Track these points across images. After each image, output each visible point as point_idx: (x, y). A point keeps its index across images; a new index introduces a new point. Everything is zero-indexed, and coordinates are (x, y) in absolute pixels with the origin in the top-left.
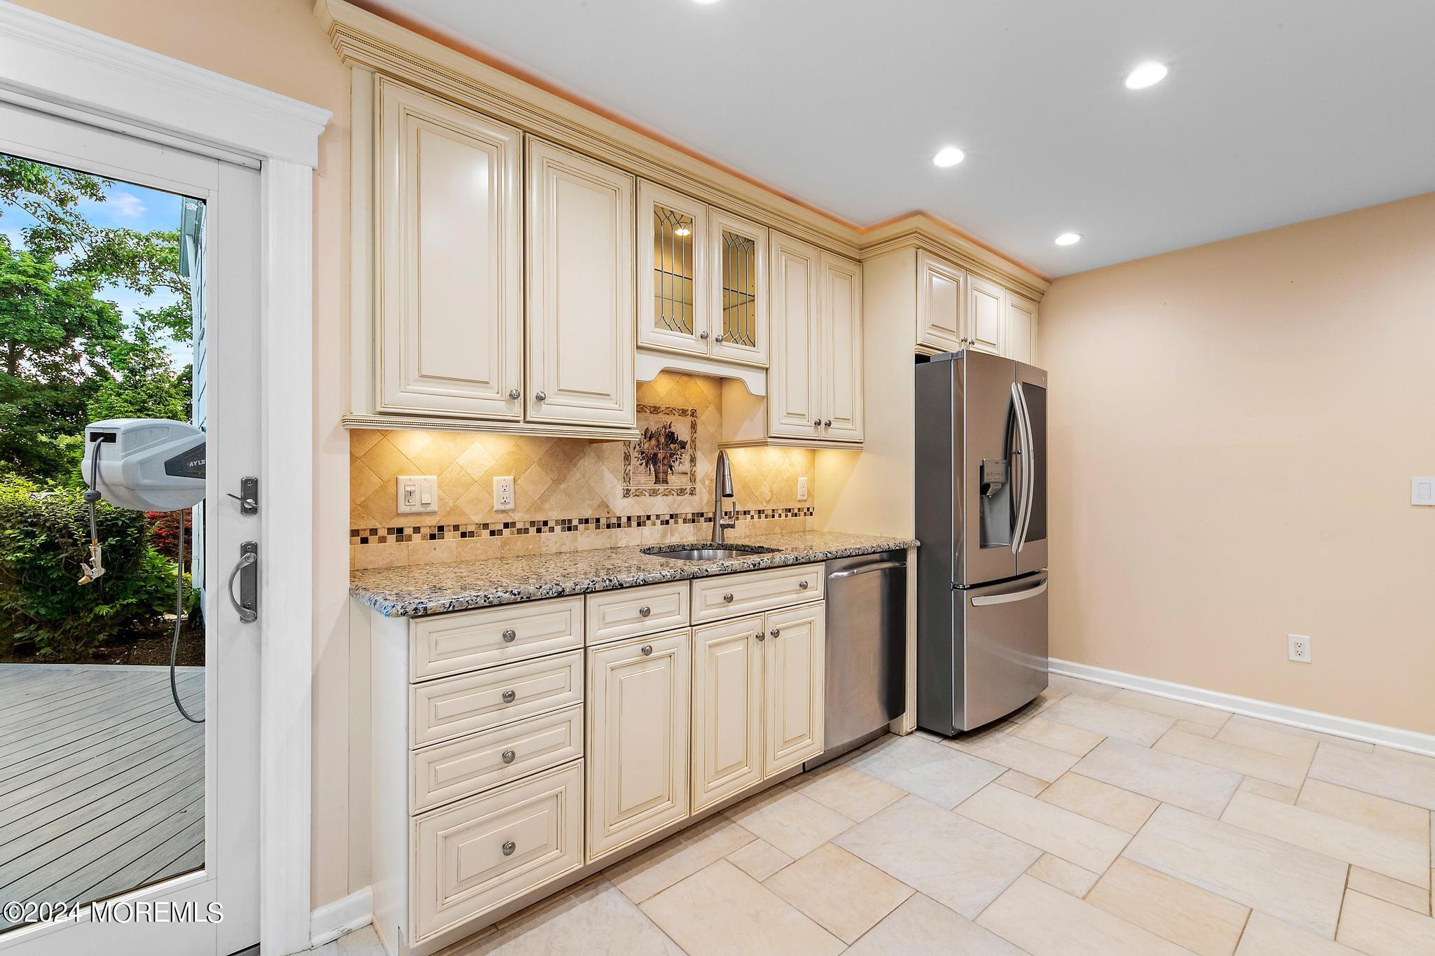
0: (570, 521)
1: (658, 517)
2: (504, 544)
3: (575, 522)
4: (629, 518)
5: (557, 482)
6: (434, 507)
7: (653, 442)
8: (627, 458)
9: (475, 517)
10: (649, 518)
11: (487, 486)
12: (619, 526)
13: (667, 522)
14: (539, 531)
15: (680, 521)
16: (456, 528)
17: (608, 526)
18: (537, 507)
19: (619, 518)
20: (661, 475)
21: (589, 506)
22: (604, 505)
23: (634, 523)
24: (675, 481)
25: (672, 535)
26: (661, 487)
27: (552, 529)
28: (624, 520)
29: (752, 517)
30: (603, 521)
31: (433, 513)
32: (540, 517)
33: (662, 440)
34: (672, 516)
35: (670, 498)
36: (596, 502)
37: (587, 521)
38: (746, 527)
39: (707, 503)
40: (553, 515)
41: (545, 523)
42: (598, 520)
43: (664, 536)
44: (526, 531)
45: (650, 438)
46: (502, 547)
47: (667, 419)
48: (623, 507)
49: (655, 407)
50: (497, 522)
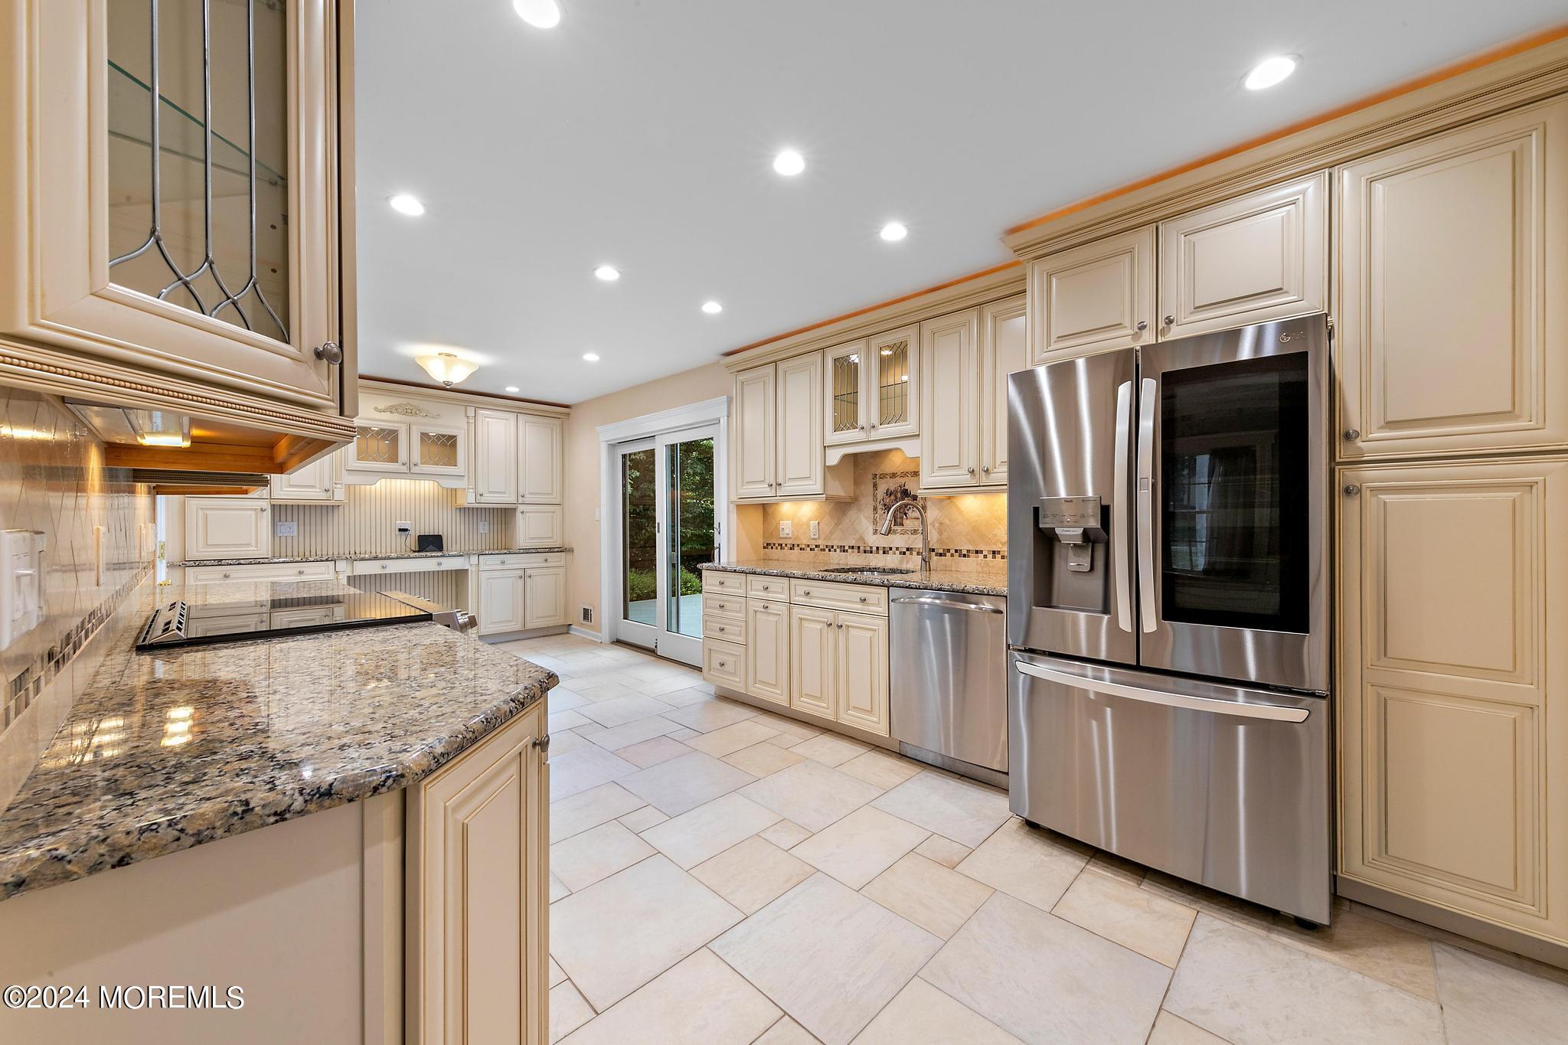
0: (844, 547)
1: (897, 549)
2: (815, 556)
3: (847, 548)
4: (878, 548)
5: (837, 525)
6: (790, 536)
7: (892, 497)
8: (875, 509)
9: (804, 541)
10: (891, 549)
11: (808, 525)
12: (871, 552)
13: (904, 553)
14: (830, 550)
15: (915, 553)
16: (798, 545)
17: (865, 552)
18: (827, 538)
19: (871, 547)
20: (898, 520)
21: (853, 539)
22: (862, 539)
23: (881, 552)
24: (909, 524)
25: (907, 562)
26: (899, 528)
27: (835, 550)
28: (874, 549)
29: (985, 556)
30: (862, 548)
31: (790, 538)
32: (830, 544)
33: (899, 495)
34: (908, 549)
35: (906, 535)
36: (857, 536)
37: (853, 547)
38: (977, 564)
39: (937, 542)
40: (836, 543)
41: (832, 547)
42: (859, 547)
43: (901, 562)
44: (824, 550)
45: (890, 495)
46: (814, 557)
47: (901, 481)
48: (873, 540)
49: (893, 474)
50: (813, 544)
